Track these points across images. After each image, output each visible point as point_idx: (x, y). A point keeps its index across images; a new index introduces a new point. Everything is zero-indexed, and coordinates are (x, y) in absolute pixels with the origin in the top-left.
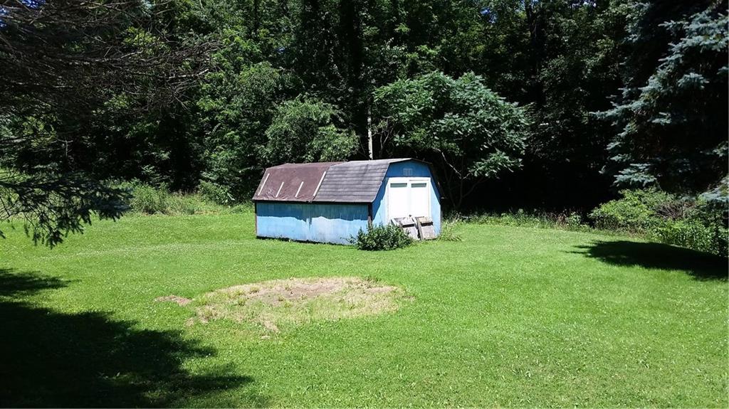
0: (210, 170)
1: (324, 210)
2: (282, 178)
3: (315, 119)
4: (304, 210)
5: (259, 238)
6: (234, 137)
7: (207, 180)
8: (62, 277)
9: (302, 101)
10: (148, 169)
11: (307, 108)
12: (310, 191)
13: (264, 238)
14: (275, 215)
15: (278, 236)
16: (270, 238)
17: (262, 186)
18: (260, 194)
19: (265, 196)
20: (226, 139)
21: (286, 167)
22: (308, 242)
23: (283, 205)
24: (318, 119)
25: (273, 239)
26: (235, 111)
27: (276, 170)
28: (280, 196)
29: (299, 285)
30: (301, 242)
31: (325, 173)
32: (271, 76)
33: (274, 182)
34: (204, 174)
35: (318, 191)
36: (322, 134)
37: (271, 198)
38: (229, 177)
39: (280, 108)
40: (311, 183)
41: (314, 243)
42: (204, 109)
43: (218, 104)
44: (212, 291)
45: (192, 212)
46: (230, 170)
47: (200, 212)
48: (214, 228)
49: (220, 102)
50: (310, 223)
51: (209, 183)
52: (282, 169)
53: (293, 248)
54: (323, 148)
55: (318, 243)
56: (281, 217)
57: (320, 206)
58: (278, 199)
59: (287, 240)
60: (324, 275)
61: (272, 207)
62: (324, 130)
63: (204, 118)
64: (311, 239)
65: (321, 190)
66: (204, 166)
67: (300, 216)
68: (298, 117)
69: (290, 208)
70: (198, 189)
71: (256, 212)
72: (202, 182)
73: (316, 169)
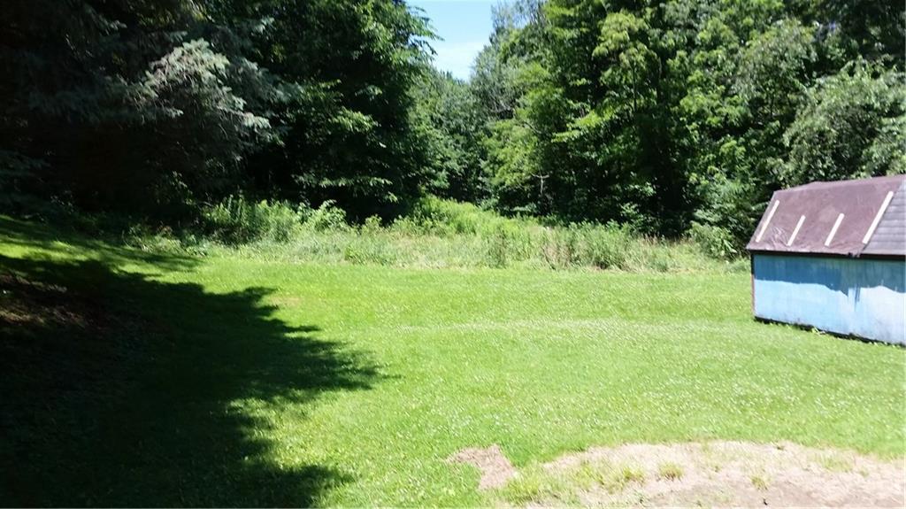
0: (708, 207)
1: (887, 275)
2: (800, 209)
3: (877, 105)
4: (844, 274)
5: (759, 319)
6: (735, 150)
7: (702, 222)
8: (381, 367)
9: (851, 73)
10: (628, 209)
11: (860, 86)
12: (856, 233)
13: (767, 322)
14: (787, 279)
15: (792, 319)
16: (777, 323)
17: (765, 224)
18: (759, 241)
19: (769, 241)
20: (723, 154)
21: (812, 188)
22: (851, 337)
23: (801, 261)
24: (883, 104)
25: (784, 324)
26: (738, 108)
27: (790, 195)
28: (796, 243)
29: (795, 472)
30: (837, 335)
31: (891, 194)
32: (797, 39)
33: (788, 216)
34: (700, 213)
35: (875, 232)
36: (891, 132)
37: (779, 247)
38: (738, 218)
39: (810, 92)
40: (860, 216)
41: (866, 341)
42: (690, 111)
43: (712, 98)
44: (582, 450)
45: (664, 269)
46: (739, 208)
47: (676, 269)
48: (682, 296)
49: (716, 96)
50: (857, 298)
51: (706, 226)
52: (802, 192)
53: (814, 349)
54: (892, 157)
55: (873, 341)
56: (797, 282)
57: (878, 265)
58: (793, 249)
59: (808, 328)
60: (873, 448)
61: (781, 263)
62: (894, 124)
63: (690, 124)
64: (857, 332)
65: (881, 230)
66: (702, 202)
67: (836, 283)
68: (843, 105)
69: (815, 266)
70: (689, 235)
71: (753, 272)
72: (695, 224)
73: (872, 188)
